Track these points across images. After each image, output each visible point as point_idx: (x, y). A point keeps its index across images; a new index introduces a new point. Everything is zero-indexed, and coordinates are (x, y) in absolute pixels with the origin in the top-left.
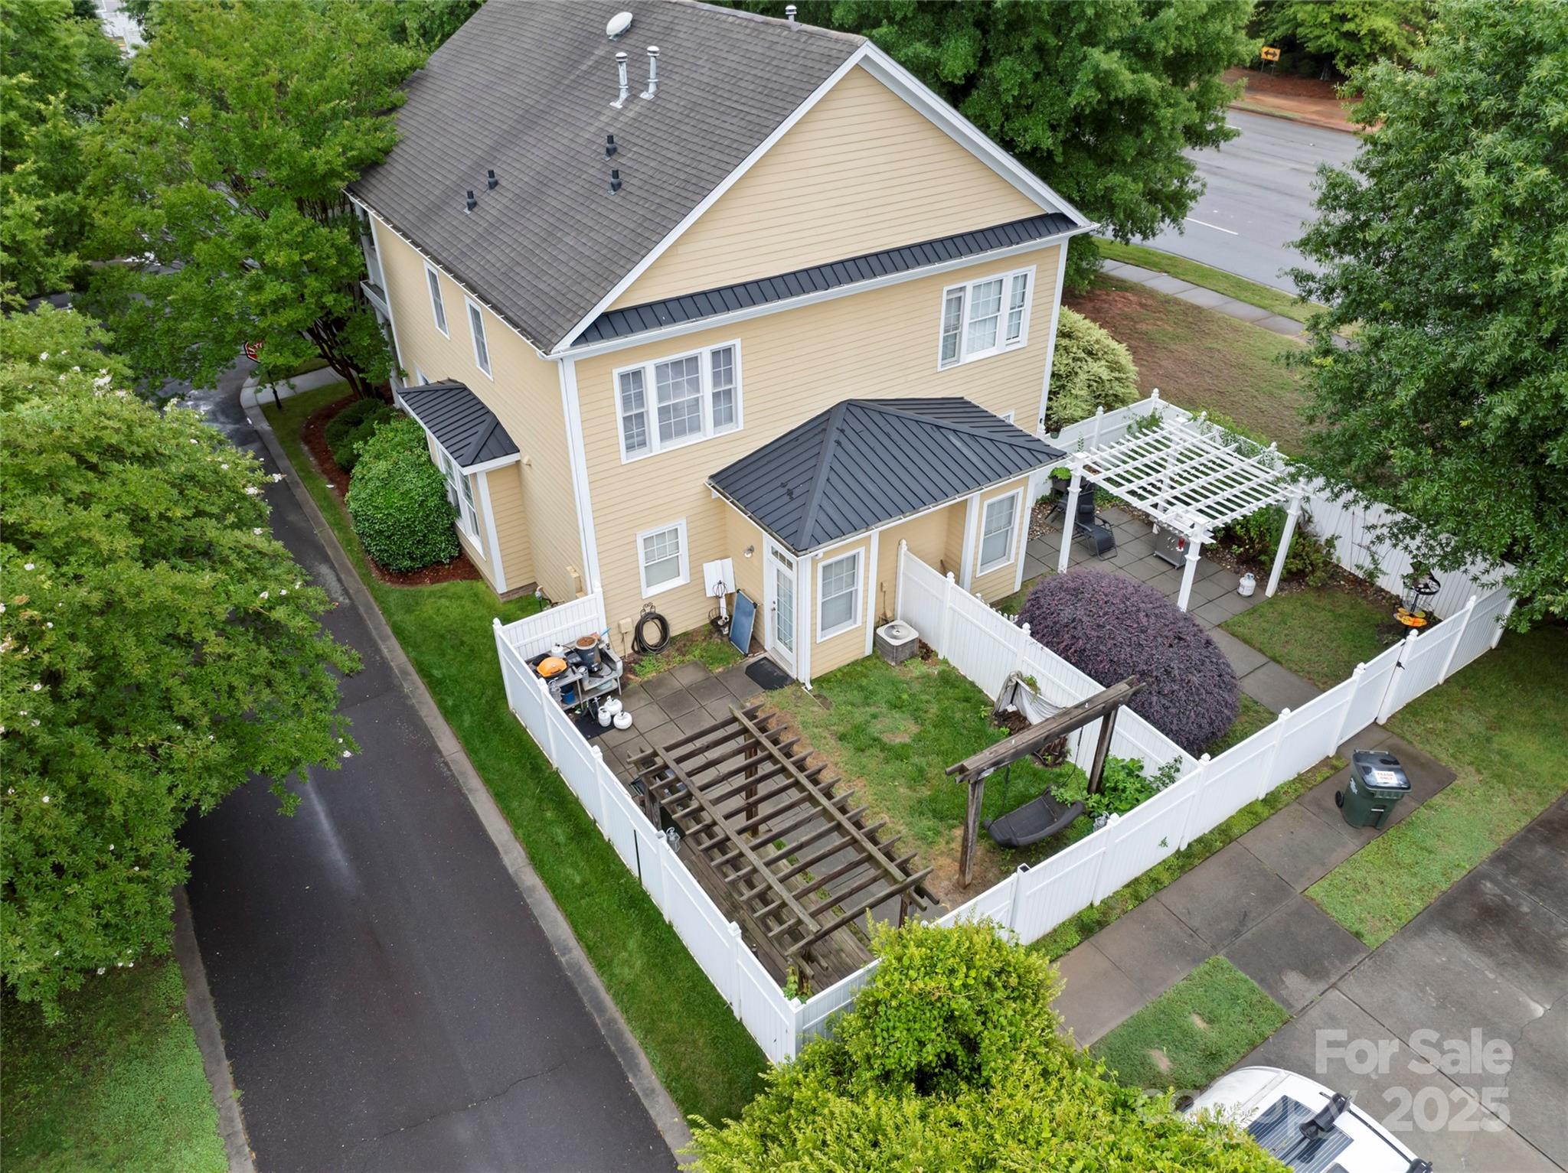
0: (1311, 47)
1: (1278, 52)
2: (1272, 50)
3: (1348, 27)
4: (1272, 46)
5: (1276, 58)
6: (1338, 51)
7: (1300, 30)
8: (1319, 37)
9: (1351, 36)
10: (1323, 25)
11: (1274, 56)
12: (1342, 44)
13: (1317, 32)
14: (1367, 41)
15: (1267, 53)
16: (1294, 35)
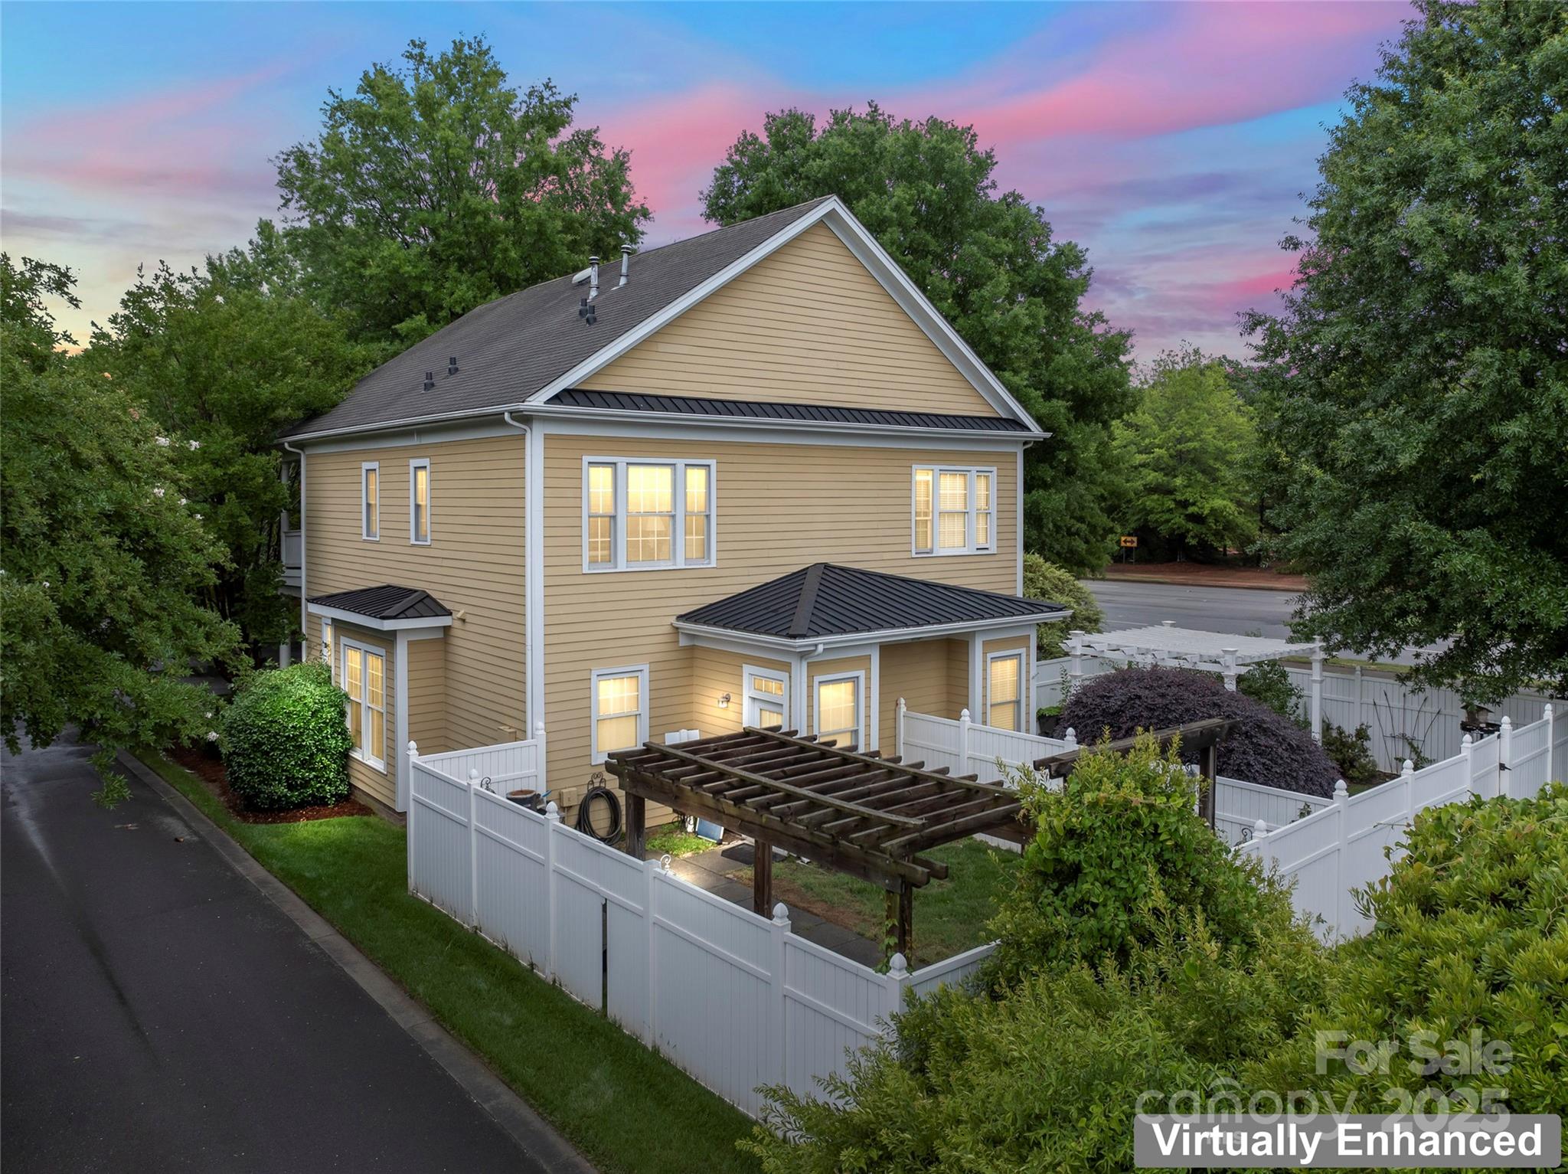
0: (1163, 529)
1: (1135, 539)
2: (1129, 539)
3: (1191, 510)
4: (1129, 535)
5: (1135, 545)
6: (1188, 531)
7: (1152, 517)
8: (1167, 521)
9: (1197, 519)
10: (1170, 511)
11: (1132, 542)
12: (1190, 526)
13: (1166, 516)
14: (1211, 520)
15: (1125, 541)
16: (1146, 520)
